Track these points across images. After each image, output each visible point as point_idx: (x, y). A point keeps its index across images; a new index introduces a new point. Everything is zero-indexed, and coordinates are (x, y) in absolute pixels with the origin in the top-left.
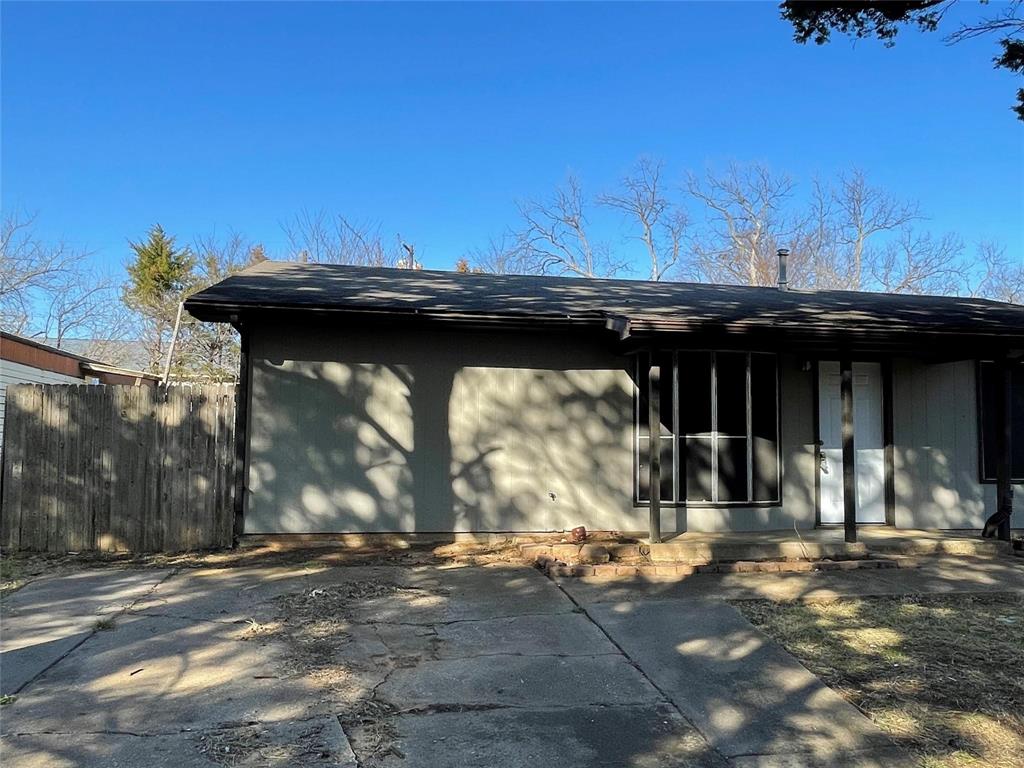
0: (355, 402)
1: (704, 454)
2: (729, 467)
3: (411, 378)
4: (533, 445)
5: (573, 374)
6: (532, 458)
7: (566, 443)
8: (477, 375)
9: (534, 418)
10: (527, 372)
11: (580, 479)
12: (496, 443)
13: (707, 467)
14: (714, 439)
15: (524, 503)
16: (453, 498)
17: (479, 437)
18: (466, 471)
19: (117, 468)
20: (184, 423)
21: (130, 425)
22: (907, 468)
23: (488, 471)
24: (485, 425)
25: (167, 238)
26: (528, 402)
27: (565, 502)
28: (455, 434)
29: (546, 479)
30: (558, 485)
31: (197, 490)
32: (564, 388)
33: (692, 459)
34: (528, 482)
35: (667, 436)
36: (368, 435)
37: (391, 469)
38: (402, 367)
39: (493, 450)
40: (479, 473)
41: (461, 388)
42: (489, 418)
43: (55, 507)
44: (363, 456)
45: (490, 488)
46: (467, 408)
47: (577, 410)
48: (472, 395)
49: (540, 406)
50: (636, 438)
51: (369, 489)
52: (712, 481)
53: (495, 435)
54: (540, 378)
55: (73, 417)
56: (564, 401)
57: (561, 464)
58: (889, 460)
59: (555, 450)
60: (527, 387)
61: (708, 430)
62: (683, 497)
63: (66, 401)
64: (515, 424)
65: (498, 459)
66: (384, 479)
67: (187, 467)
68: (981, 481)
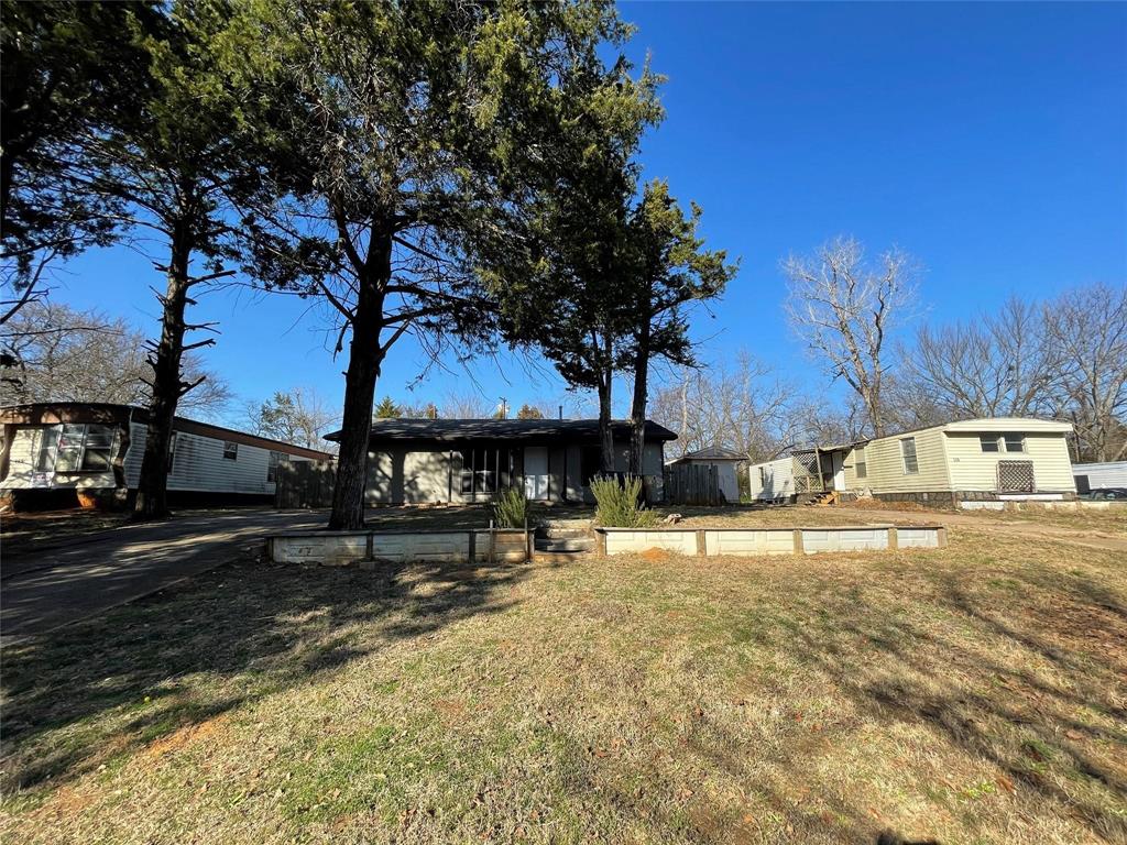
0: (376, 463)
1: (482, 477)
2: (491, 481)
3: (393, 456)
4: (430, 475)
5: (443, 453)
6: (429, 479)
7: (441, 475)
8: (413, 454)
9: (431, 467)
10: (429, 453)
11: (445, 486)
12: (418, 475)
13: (482, 481)
14: (485, 472)
15: (427, 493)
16: (404, 492)
17: (414, 475)
18: (409, 483)
19: (308, 484)
20: (327, 471)
21: (312, 471)
22: (555, 481)
23: (416, 483)
24: (415, 469)
26: (429, 462)
27: (440, 493)
28: (405, 473)
29: (433, 486)
30: (437, 488)
31: (329, 490)
32: (441, 457)
33: (478, 478)
34: (428, 487)
35: (470, 472)
36: (379, 473)
37: (386, 484)
38: (389, 453)
39: (417, 477)
40: (413, 484)
41: (408, 458)
42: (416, 467)
43: (291, 495)
44: (378, 479)
45: (416, 489)
46: (410, 464)
47: (445, 464)
48: (411, 461)
49: (433, 463)
50: (463, 472)
51: (379, 489)
52: (484, 485)
53: (418, 472)
54: (433, 455)
55: (297, 469)
56: (440, 462)
57: (438, 481)
58: (549, 478)
59: (437, 477)
60: (429, 458)
61: (483, 470)
62: (475, 491)
63: (295, 464)
64: (424, 469)
65: (418, 480)
66: (384, 486)
67: (327, 484)
68: (581, 485)
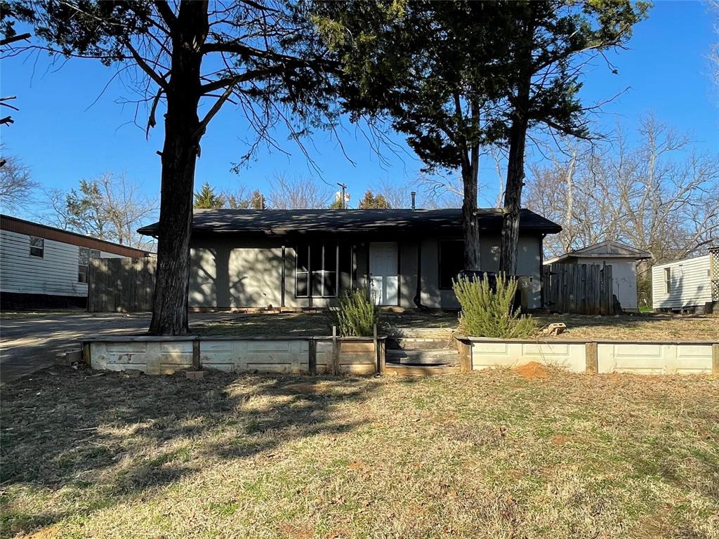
0: (197, 262)
1: (319, 278)
2: (329, 283)
3: (215, 253)
4: (259, 276)
5: (273, 250)
6: (258, 280)
7: (271, 275)
8: (239, 251)
9: (260, 266)
10: (257, 250)
11: (276, 288)
12: (245, 275)
13: (320, 283)
14: (323, 272)
15: (255, 296)
16: (230, 295)
17: (239, 274)
18: (235, 285)
19: (123, 285)
20: (143, 270)
21: (126, 271)
22: (406, 284)
23: (243, 285)
24: (242, 269)
25: (211, 189)
26: (257, 260)
27: (270, 296)
28: (231, 272)
29: (263, 288)
30: (267, 290)
31: (146, 292)
32: (270, 255)
33: (315, 280)
34: (257, 289)
35: (306, 272)
36: (201, 273)
37: (209, 285)
38: (212, 249)
39: (244, 278)
40: (239, 286)
41: (233, 256)
42: (243, 267)
44: (200, 280)
45: (243, 291)
46: (235, 263)
47: (275, 263)
48: (237, 258)
49: (261, 262)
50: (297, 273)
51: (202, 292)
52: (322, 288)
53: (245, 272)
54: (261, 251)
55: (109, 268)
56: (270, 260)
57: (269, 283)
58: (399, 280)
59: (267, 277)
60: (257, 255)
61: (321, 269)
62: (311, 294)
63: (107, 263)
64: (252, 269)
65: (245, 281)
66: (206, 288)
67: (143, 285)
68: (440, 289)
